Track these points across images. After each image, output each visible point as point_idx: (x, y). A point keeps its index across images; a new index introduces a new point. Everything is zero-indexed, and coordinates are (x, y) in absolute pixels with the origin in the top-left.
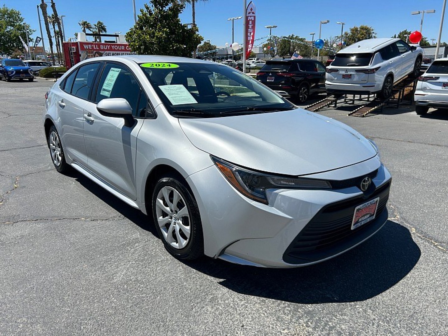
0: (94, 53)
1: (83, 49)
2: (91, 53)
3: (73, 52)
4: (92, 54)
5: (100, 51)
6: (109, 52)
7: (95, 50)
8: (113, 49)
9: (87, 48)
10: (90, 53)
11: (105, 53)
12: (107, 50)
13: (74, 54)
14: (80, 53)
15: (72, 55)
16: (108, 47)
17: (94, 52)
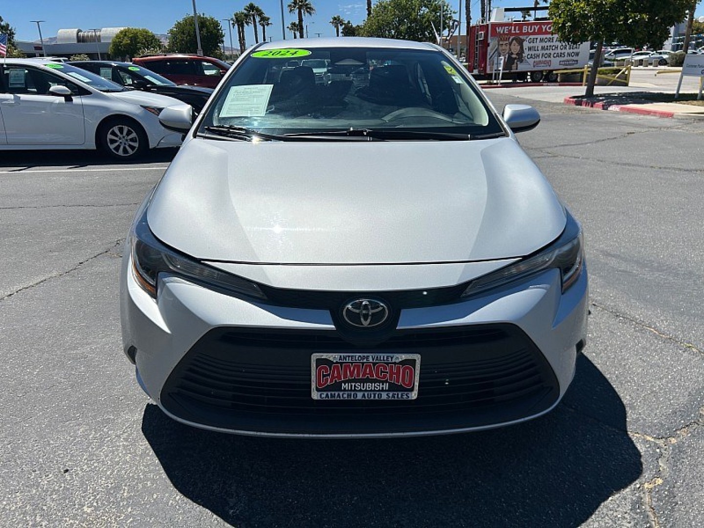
0: (510, 40)
1: (494, 33)
2: (506, 40)
3: (480, 40)
4: (507, 42)
5: (521, 37)
6: (536, 36)
7: (513, 34)
8: (544, 30)
9: (502, 32)
10: (504, 40)
11: (527, 40)
12: (534, 33)
13: (481, 44)
14: (489, 41)
15: (477, 44)
16: (535, 29)
17: (512, 38)
